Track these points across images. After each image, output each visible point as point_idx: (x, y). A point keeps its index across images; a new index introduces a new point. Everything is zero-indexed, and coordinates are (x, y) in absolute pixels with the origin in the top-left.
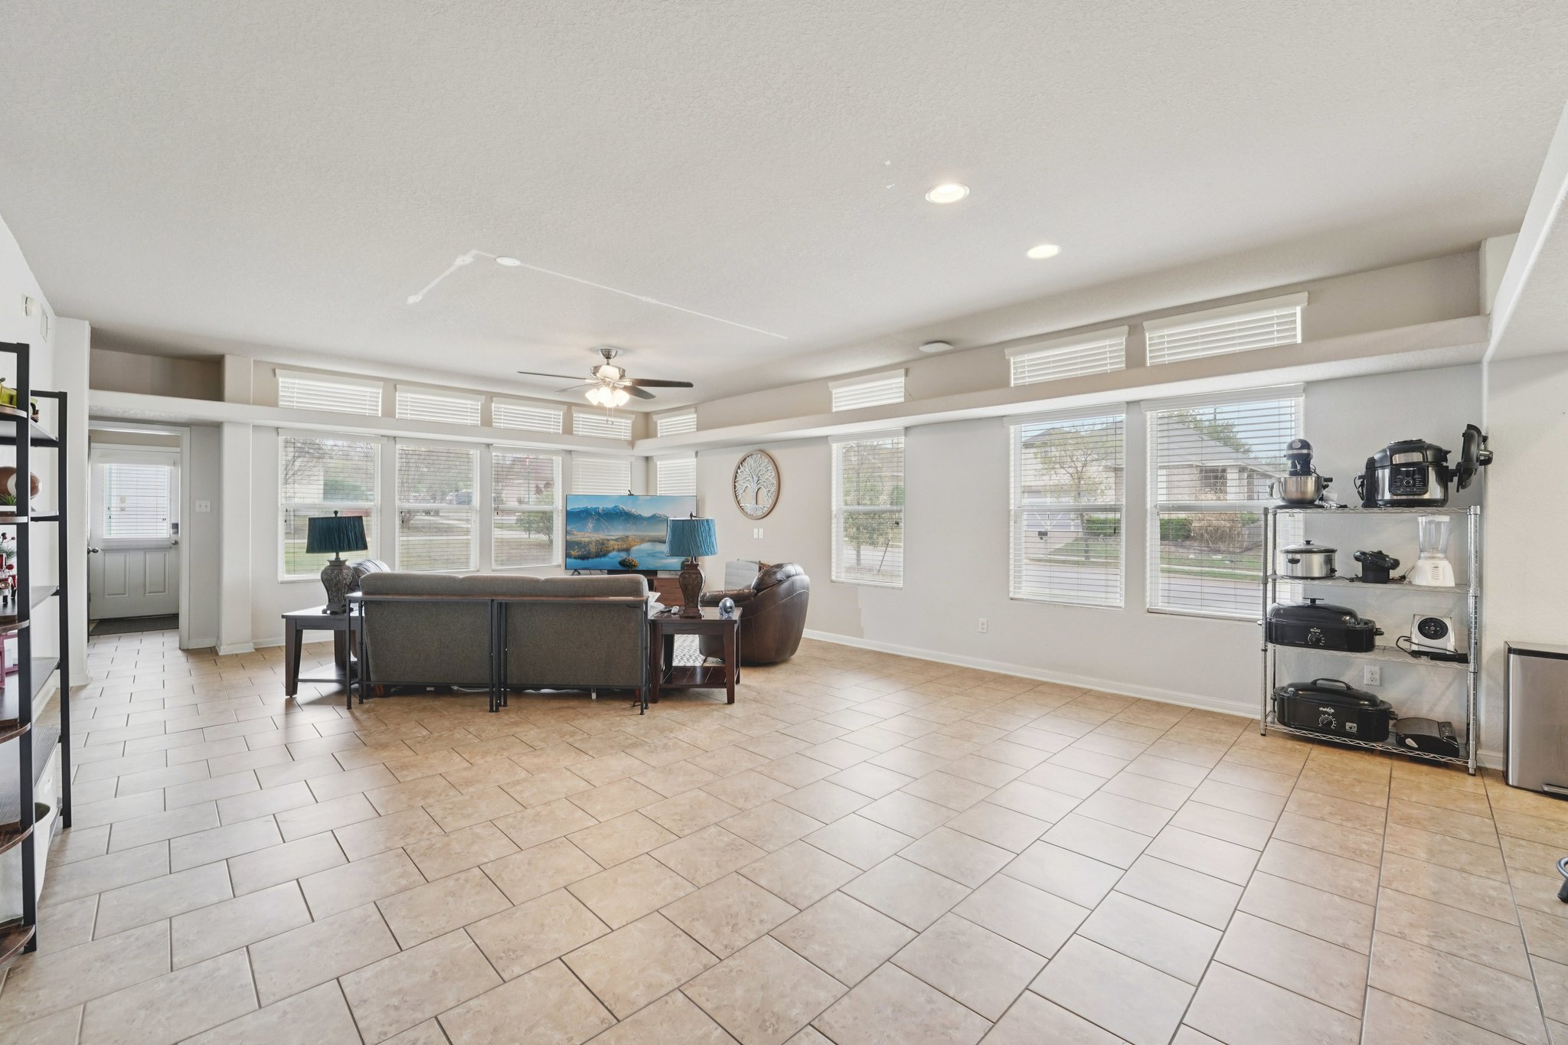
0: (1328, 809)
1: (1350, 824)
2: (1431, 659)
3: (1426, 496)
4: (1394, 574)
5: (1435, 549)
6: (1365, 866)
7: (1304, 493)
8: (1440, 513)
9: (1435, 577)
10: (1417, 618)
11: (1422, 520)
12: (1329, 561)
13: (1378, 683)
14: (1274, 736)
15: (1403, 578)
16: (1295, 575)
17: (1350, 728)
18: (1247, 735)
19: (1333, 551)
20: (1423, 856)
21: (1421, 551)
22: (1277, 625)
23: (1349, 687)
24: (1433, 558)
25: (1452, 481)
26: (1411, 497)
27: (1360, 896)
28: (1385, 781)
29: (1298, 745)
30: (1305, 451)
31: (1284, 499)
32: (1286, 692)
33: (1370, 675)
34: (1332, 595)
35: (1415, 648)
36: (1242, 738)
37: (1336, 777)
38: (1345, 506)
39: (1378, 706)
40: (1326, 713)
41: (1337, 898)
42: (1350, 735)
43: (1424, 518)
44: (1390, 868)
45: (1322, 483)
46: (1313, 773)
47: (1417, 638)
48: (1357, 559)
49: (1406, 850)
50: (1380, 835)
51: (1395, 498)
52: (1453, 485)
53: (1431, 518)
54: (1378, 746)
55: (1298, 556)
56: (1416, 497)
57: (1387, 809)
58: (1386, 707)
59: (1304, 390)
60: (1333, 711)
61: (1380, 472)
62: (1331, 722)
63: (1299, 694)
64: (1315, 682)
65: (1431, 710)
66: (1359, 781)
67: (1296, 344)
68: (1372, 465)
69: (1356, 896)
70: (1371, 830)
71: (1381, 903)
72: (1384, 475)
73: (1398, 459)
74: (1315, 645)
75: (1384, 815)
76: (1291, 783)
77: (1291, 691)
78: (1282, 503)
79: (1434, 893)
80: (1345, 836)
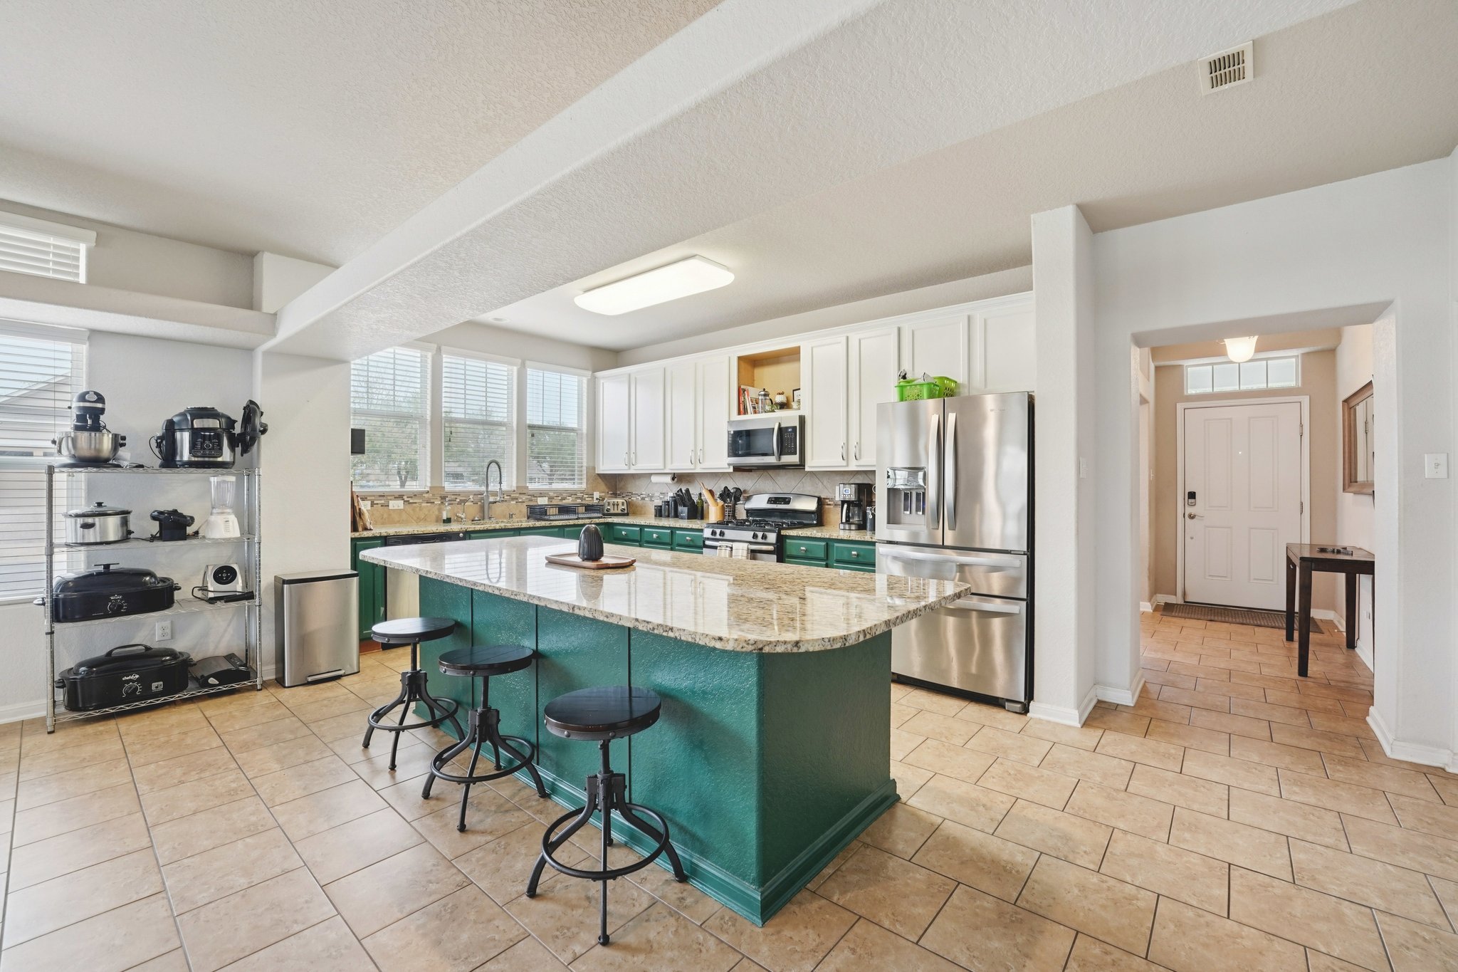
0: (179, 772)
1: (207, 774)
2: (226, 602)
3: (220, 459)
4: (190, 530)
5: (224, 505)
6: (246, 800)
7: (99, 450)
8: (228, 474)
9: (227, 530)
10: (210, 568)
11: (214, 480)
12: (125, 523)
13: (169, 637)
14: (65, 728)
15: (197, 533)
16: (86, 541)
17: (157, 687)
18: (29, 742)
19: (128, 513)
20: (276, 766)
21: (213, 508)
22: (64, 600)
23: (147, 648)
24: (222, 513)
25: (238, 446)
26: (207, 459)
27: (262, 826)
28: (206, 723)
29: (100, 727)
30: (100, 405)
31: (74, 456)
32: (76, 674)
33: (161, 631)
34: (126, 558)
35: (211, 595)
36: (26, 747)
37: (162, 740)
38: (142, 466)
39: (179, 658)
40: (131, 680)
41: (248, 840)
42: (157, 695)
43: (216, 478)
44: (264, 790)
45: (119, 442)
46: (138, 746)
47: (212, 585)
48: (154, 518)
49: (263, 770)
50: (236, 769)
51: (193, 459)
52: (238, 450)
53: (220, 478)
54: (185, 695)
55: (90, 520)
56: (211, 459)
57: (225, 745)
58: (184, 657)
59: (89, 338)
60: (137, 676)
61: (178, 435)
62: (136, 688)
63: (93, 672)
64: (109, 654)
65: (216, 647)
66: (185, 733)
67: (77, 283)
68: (171, 427)
69: (259, 828)
70: (226, 768)
71: (281, 820)
72: (184, 438)
73: (197, 424)
74: (117, 612)
75: (226, 751)
76: (123, 766)
77: (84, 671)
78: (69, 461)
79: (305, 789)
80: (212, 786)
